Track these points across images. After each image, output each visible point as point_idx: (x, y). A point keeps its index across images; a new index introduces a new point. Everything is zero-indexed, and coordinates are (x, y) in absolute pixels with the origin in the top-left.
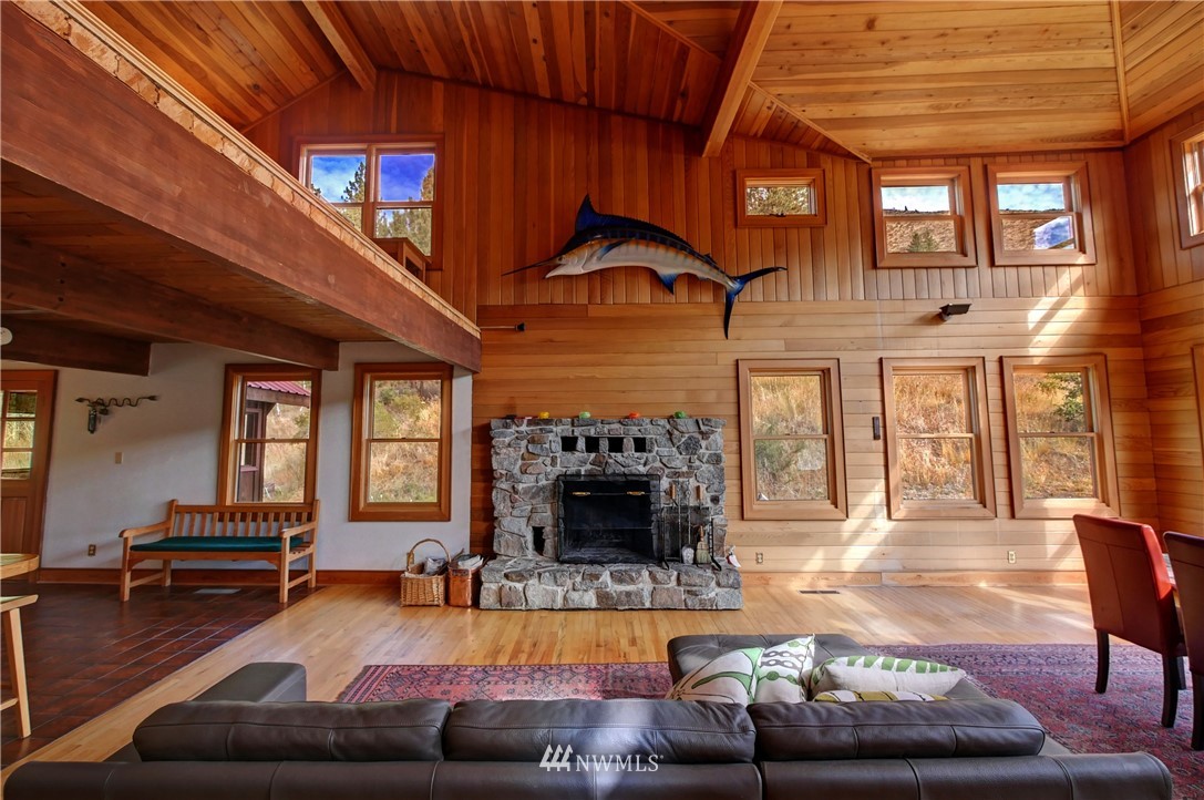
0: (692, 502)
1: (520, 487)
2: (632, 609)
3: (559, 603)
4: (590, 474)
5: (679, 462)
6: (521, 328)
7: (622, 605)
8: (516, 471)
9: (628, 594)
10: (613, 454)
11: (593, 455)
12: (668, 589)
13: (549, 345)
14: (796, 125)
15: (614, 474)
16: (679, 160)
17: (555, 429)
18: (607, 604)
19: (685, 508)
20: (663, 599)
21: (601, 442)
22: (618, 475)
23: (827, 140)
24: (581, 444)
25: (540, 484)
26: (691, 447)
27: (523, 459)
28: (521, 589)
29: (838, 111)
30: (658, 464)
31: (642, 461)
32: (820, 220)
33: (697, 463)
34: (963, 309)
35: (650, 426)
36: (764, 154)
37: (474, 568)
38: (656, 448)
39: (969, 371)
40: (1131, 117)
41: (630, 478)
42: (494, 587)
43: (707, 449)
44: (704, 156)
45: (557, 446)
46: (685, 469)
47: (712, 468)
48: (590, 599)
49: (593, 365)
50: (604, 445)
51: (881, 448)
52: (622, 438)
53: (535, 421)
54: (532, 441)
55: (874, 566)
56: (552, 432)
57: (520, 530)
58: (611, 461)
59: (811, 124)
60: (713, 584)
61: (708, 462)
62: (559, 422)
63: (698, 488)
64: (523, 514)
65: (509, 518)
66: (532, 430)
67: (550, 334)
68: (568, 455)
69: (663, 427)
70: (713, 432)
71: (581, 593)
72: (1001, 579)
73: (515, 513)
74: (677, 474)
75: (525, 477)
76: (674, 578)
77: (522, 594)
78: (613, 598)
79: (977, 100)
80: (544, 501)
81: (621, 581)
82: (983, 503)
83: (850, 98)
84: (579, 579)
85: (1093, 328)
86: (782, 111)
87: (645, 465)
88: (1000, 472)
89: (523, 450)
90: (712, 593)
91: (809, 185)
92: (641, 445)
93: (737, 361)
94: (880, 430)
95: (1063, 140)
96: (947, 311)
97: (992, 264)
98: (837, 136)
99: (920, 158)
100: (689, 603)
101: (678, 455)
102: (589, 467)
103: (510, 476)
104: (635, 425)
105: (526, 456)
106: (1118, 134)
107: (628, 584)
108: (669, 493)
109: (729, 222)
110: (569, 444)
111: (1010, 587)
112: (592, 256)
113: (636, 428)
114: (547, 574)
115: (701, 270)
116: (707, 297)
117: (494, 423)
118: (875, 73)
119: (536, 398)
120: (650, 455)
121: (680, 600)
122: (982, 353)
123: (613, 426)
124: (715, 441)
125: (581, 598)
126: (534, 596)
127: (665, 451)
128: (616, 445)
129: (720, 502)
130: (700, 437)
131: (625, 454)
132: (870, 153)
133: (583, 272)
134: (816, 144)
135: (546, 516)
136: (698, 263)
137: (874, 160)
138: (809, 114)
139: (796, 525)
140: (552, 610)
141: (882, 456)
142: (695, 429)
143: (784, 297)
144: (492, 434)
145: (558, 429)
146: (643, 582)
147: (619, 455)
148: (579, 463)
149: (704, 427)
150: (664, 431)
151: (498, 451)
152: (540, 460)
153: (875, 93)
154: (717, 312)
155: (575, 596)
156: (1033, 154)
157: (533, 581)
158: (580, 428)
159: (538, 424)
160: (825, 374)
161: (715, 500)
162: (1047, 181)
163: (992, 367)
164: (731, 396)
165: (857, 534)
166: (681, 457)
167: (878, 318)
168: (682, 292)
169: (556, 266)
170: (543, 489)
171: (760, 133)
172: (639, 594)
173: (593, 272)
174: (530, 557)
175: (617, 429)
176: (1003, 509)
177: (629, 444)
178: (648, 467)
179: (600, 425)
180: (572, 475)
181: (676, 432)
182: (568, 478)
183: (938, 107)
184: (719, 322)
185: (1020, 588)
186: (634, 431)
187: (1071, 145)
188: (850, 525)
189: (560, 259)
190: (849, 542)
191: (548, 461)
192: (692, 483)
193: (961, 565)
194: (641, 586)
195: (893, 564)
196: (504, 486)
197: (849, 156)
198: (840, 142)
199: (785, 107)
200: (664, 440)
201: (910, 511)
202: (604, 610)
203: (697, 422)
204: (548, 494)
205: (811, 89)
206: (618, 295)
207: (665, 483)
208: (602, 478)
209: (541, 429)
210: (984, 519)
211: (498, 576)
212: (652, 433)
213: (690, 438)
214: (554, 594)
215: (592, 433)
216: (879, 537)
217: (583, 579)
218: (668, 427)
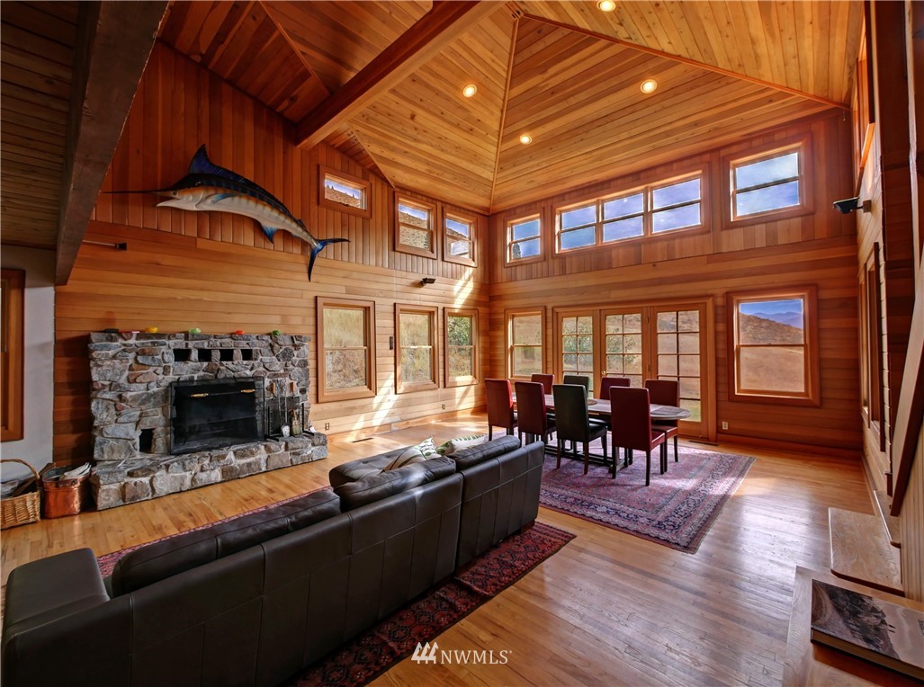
0: (287, 394)
1: (128, 395)
2: (252, 475)
3: (188, 483)
4: (202, 379)
5: (278, 367)
6: (123, 247)
7: (244, 474)
8: (123, 380)
9: (249, 465)
10: (224, 363)
11: (205, 364)
12: (279, 455)
13: (157, 268)
14: (361, 151)
15: (225, 378)
16: (279, 142)
17: (167, 342)
18: (230, 475)
19: (283, 399)
20: (275, 462)
21: (213, 353)
22: (229, 378)
23: (376, 167)
24: (194, 355)
25: (151, 391)
26: (286, 356)
27: (131, 368)
28: (147, 482)
29: (387, 154)
30: (262, 369)
31: (249, 367)
32: (367, 214)
33: (291, 367)
34: (432, 281)
35: (256, 341)
36: (337, 160)
37: (81, 477)
38: (260, 357)
39: (431, 314)
40: (494, 204)
41: (238, 380)
42: (115, 487)
43: (298, 356)
44: (299, 146)
45: (170, 358)
46: (282, 371)
47: (300, 370)
48: (216, 475)
49: (202, 289)
50: (216, 355)
51: (393, 355)
52: (232, 350)
53: (143, 335)
54: (143, 353)
55: (388, 421)
56: (165, 344)
57: (127, 434)
58: (222, 368)
59: (370, 154)
60: (310, 445)
61: (298, 366)
62: (171, 336)
63: (291, 385)
64: (132, 419)
65: (113, 425)
66: (143, 344)
67: (158, 258)
68: (181, 364)
69: (267, 341)
70: (303, 345)
71: (208, 472)
72: (439, 418)
73: (121, 419)
74: (276, 375)
75: (134, 386)
76: (283, 446)
77: (149, 486)
78: (236, 470)
79: (446, 175)
80: (154, 406)
81: (243, 456)
82: (434, 381)
83: (393, 150)
84: (207, 462)
85: (475, 297)
86: (356, 140)
87: (252, 369)
88: (441, 365)
89: (131, 362)
90: (310, 451)
91: (362, 190)
92: (247, 355)
93: (316, 297)
94: (394, 343)
95: (472, 206)
96: (425, 281)
97: (443, 260)
98: (382, 167)
99: (417, 193)
100: (294, 461)
101: (277, 362)
102: (202, 373)
103: (113, 386)
104: (244, 339)
105: (135, 366)
106: (488, 210)
107: (249, 457)
108: (271, 389)
109: (314, 200)
110: (182, 355)
111: (443, 421)
112: (207, 198)
113: (244, 342)
114: (176, 464)
115: (295, 230)
116: (297, 250)
117: (94, 337)
118: (407, 141)
119: (139, 314)
120: (256, 363)
121: (287, 461)
122: (436, 305)
123: (224, 340)
124: (304, 351)
125: (209, 476)
126: (162, 485)
127: (267, 359)
128: (227, 355)
129: (307, 393)
130: (293, 349)
131: (236, 362)
132: (395, 182)
133: (195, 209)
134: (368, 166)
135: (157, 419)
136: (294, 225)
137: (397, 187)
138: (372, 149)
139: (350, 403)
140: (181, 492)
141: (393, 358)
142: (291, 343)
143: (346, 258)
144: (92, 346)
145: (171, 342)
146: (260, 454)
147: (230, 363)
148: (191, 370)
149: (296, 341)
150: (267, 344)
151: (99, 363)
152: (151, 370)
153: (406, 152)
154: (304, 260)
155: (203, 476)
156: (460, 208)
157: (160, 474)
158: (194, 342)
159: (149, 338)
160: (367, 309)
161: (303, 391)
162: (464, 222)
163: (440, 312)
164: (311, 321)
165: (381, 403)
166: (279, 363)
167: (395, 280)
168: (279, 242)
169: (170, 199)
170: (154, 395)
171: (336, 146)
172: (257, 463)
173: (205, 212)
174: (138, 457)
175: (228, 343)
176: (441, 384)
177: (238, 354)
178: (253, 372)
179: (212, 339)
180: (186, 381)
181: (276, 345)
182: (181, 384)
183: (430, 171)
184: (305, 269)
185: (447, 421)
186: (244, 345)
187: (472, 209)
188: (377, 400)
189: (174, 194)
190: (377, 410)
191: (160, 370)
192: (288, 381)
193: (425, 413)
194: (258, 457)
195: (397, 418)
196: (107, 396)
197: (384, 179)
198: (383, 171)
199: (359, 140)
200: (266, 351)
201: (406, 388)
202: (228, 481)
203: (292, 338)
204: (159, 399)
205: (376, 136)
206: (226, 235)
207: (267, 382)
208: (214, 382)
209: (152, 343)
210: (435, 389)
211: (120, 477)
212: (256, 346)
213: (286, 349)
214: (183, 478)
215: (206, 346)
216: (390, 405)
217: (211, 461)
218: (270, 341)
